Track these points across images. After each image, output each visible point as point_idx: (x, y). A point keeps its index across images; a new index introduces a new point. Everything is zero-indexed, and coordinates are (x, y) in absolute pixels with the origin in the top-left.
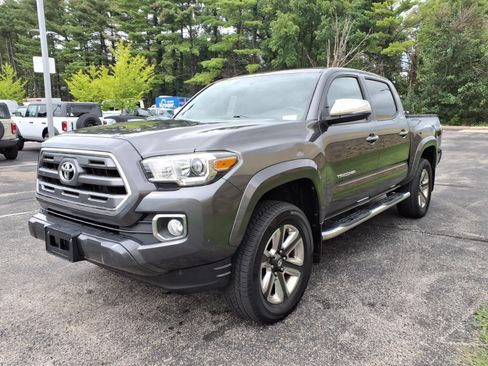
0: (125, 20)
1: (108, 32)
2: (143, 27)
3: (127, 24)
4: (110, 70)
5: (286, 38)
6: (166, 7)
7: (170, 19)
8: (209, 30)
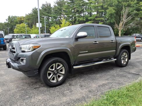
0: (66, 12)
1: (62, 16)
2: (70, 14)
3: (67, 13)
4: (60, 26)
5: (111, 14)
6: (77, 8)
7: (78, 11)
8: (89, 13)
